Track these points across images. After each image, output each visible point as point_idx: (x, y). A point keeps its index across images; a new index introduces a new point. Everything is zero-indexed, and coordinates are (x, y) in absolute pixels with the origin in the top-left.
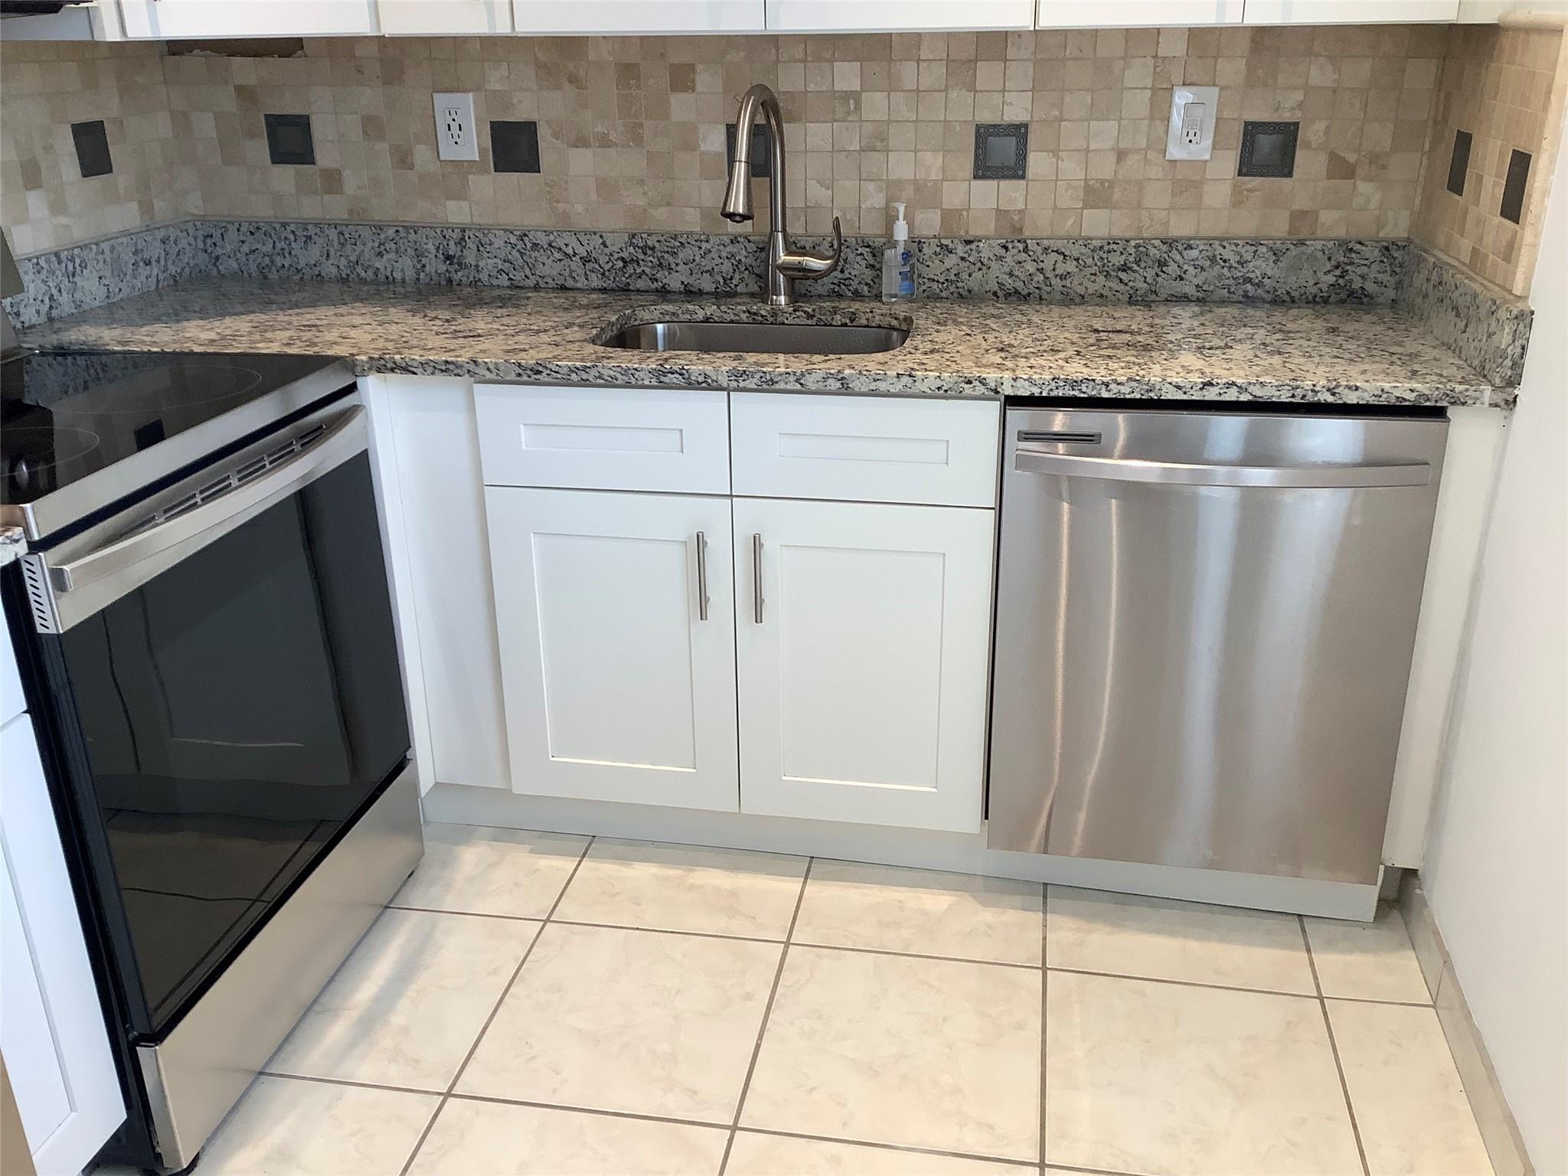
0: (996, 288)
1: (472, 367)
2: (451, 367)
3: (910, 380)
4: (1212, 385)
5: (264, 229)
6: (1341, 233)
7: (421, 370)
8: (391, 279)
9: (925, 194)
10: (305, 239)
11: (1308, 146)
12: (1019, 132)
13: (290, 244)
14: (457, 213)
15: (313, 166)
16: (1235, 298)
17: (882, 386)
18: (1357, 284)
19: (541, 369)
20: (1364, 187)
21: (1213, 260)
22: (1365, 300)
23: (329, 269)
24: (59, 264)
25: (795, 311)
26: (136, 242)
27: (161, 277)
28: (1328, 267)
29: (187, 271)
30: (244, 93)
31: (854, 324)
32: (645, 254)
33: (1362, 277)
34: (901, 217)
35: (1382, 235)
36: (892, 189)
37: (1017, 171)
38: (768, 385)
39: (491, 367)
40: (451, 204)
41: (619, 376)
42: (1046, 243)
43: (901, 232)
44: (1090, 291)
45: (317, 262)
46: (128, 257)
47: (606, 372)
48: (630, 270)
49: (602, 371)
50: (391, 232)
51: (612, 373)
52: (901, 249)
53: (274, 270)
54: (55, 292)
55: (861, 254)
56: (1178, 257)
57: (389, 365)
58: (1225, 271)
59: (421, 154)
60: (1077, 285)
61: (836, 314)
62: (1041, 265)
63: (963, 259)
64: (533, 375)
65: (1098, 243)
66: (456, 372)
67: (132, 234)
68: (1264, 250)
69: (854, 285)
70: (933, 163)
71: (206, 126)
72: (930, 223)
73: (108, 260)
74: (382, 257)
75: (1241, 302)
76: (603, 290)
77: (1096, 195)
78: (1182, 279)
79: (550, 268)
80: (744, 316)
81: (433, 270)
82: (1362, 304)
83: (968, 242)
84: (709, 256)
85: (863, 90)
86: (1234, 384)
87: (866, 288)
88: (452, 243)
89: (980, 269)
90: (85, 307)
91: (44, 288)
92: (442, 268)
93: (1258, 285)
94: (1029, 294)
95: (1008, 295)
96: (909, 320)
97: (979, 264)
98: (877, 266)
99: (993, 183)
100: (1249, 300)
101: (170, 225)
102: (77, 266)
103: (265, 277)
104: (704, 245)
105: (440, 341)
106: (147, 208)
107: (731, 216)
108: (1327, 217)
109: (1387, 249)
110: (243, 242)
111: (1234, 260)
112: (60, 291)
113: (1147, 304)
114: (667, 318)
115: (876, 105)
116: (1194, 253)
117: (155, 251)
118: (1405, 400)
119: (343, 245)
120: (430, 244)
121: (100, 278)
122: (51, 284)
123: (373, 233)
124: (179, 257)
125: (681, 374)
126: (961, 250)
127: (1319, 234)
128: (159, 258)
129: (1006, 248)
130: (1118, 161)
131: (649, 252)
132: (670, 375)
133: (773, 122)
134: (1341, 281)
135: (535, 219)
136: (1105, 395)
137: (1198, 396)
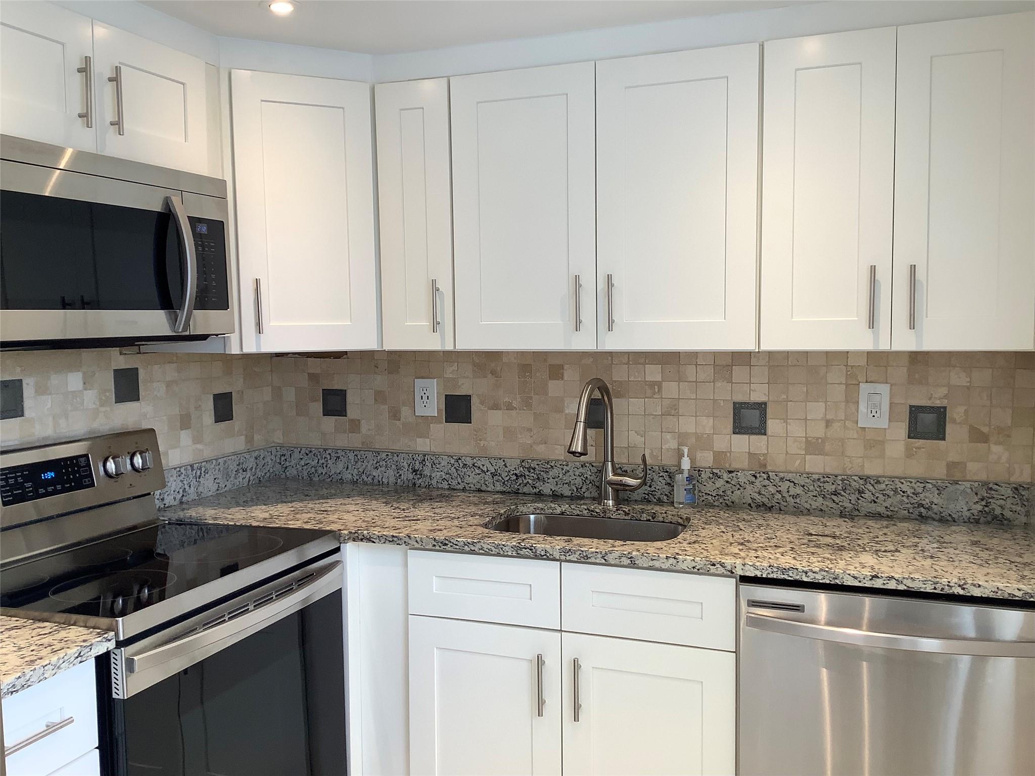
0: (750, 501)
1: (407, 540)
2: (395, 539)
3: (675, 561)
4: (878, 577)
5: (314, 452)
6: (983, 477)
7: (378, 540)
8: (381, 482)
9: (703, 441)
10: (335, 458)
11: (954, 421)
12: (761, 407)
13: (327, 461)
14: (423, 445)
15: (345, 417)
16: (913, 516)
17: (657, 564)
18: (998, 511)
19: (447, 542)
20: (996, 449)
21: (895, 491)
22: (1006, 522)
23: (347, 476)
24: (192, 471)
25: (617, 510)
26: (240, 459)
27: (252, 478)
28: (976, 499)
29: (268, 475)
30: (313, 377)
31: (655, 520)
32: (530, 472)
34: (686, 455)
35: (1012, 479)
36: (682, 438)
37: (761, 430)
38: (585, 559)
39: (418, 540)
40: (420, 441)
41: (493, 548)
42: (782, 475)
43: (686, 464)
44: (814, 507)
45: (341, 471)
46: (233, 467)
47: (485, 546)
48: (520, 481)
49: (483, 545)
50: (384, 455)
51: (490, 547)
52: (686, 475)
53: (316, 475)
54: (187, 487)
55: (662, 476)
56: (871, 488)
57: (360, 537)
58: (905, 498)
59: (405, 411)
60: (806, 501)
61: (643, 513)
62: (780, 489)
63: (727, 482)
64: (443, 546)
65: (816, 477)
66: (397, 543)
67: (238, 454)
68: (930, 486)
69: (658, 495)
70: (707, 424)
71: (290, 395)
72: (706, 459)
73: (222, 469)
74: (377, 469)
75: (916, 519)
76: (503, 493)
77: (814, 446)
78: (875, 502)
79: (473, 479)
80: (585, 512)
81: (405, 478)
82: (1003, 525)
83: (730, 472)
84: (568, 474)
85: (663, 381)
86: (893, 577)
87: (665, 497)
88: (417, 462)
89: (739, 489)
90: (203, 495)
91: (181, 484)
92: (411, 476)
93: (928, 509)
94: (772, 507)
95: (758, 506)
96: (688, 519)
97: (738, 486)
98: (672, 484)
99: (746, 437)
100: (922, 519)
101: (261, 449)
102: (202, 472)
103: (311, 480)
104: (565, 467)
105: (393, 523)
106: (250, 440)
107: (574, 453)
108: (972, 466)
109: (1016, 489)
110: (301, 459)
111: (910, 492)
112: (190, 486)
113: (852, 518)
114: (538, 511)
115: (671, 389)
116: (883, 486)
117: (251, 463)
118: (1016, 596)
119: (356, 462)
120: (405, 463)
121: (215, 479)
122: (185, 482)
123: (374, 456)
124: (264, 467)
125: (531, 550)
126: (726, 476)
127: (968, 478)
128: (252, 467)
129: (756, 477)
130: (827, 426)
131: (532, 471)
132: (524, 550)
133: (606, 398)
134: (986, 509)
135: (466, 449)
137: (868, 584)
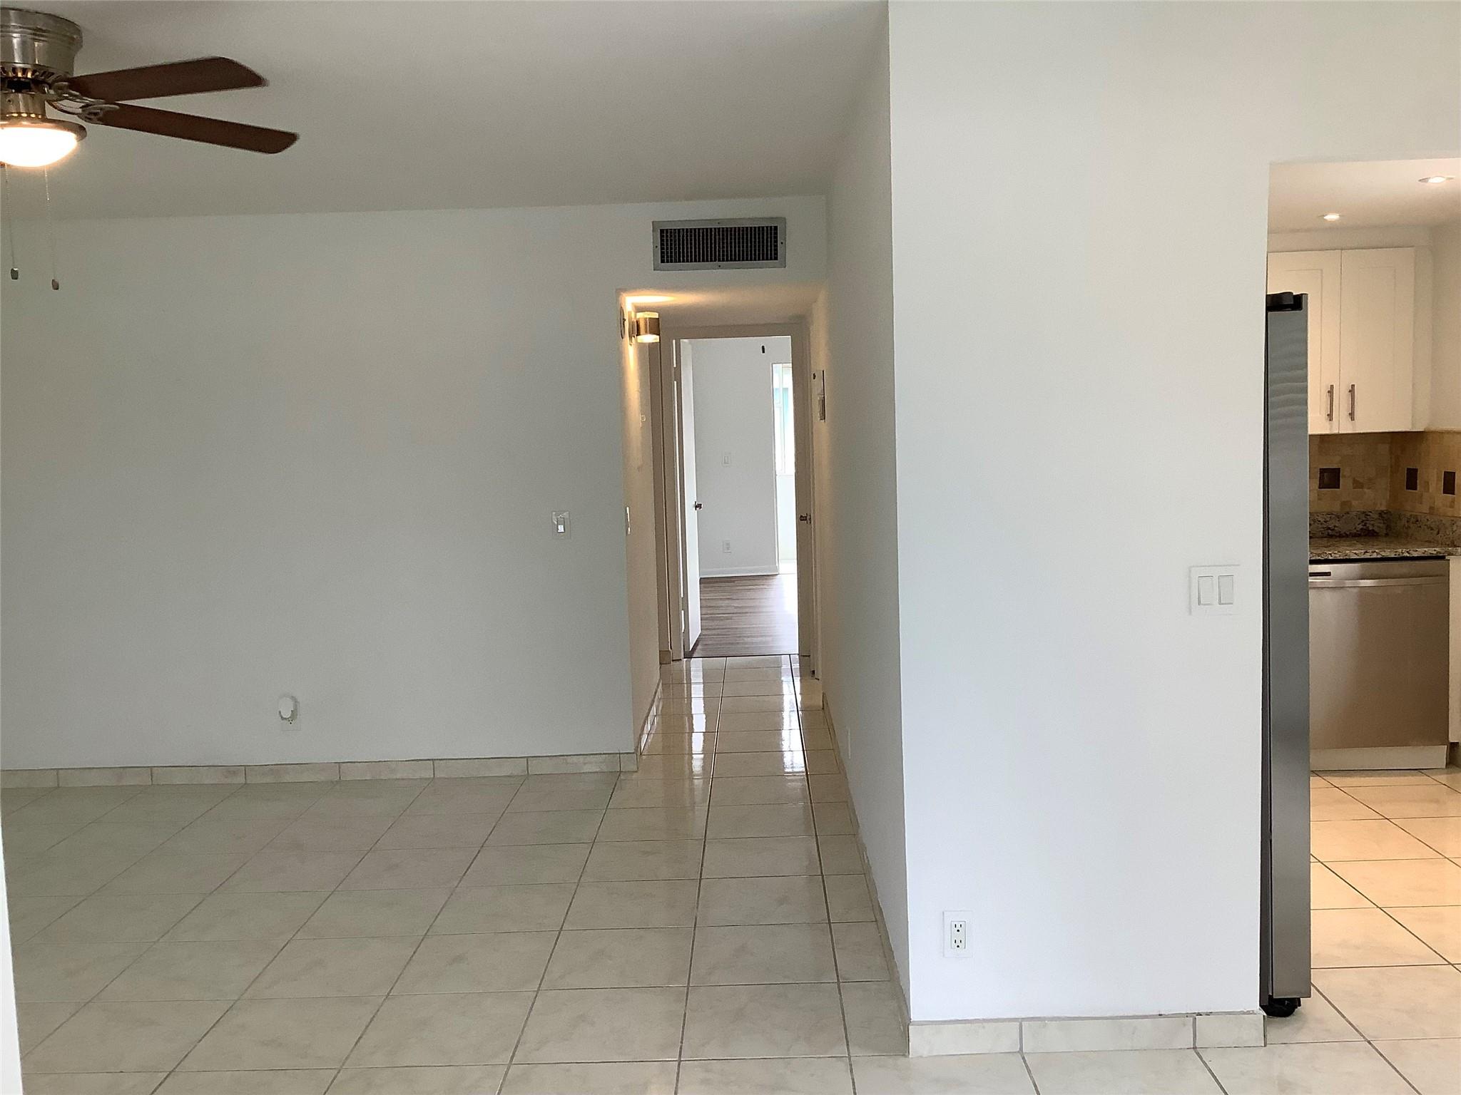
6: (1362, 509)
11: (1344, 476)
16: (1325, 535)
18: (1371, 528)
20: (1368, 491)
22: (1373, 535)
28: (1359, 521)
33: (1373, 525)
35: (1377, 509)
68: (1333, 516)
75: (1327, 537)
93: (1333, 530)
108: (1354, 503)
109: (1379, 514)
111: (1322, 520)
118: (1440, 553)
127: (1353, 510)
134: (1365, 527)
136: (1330, 558)
137: (1362, 557)
